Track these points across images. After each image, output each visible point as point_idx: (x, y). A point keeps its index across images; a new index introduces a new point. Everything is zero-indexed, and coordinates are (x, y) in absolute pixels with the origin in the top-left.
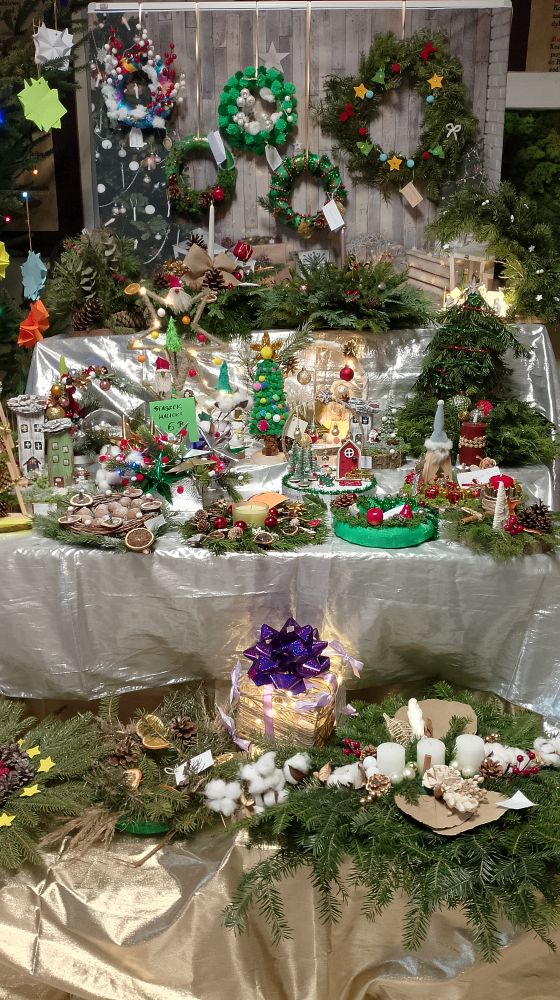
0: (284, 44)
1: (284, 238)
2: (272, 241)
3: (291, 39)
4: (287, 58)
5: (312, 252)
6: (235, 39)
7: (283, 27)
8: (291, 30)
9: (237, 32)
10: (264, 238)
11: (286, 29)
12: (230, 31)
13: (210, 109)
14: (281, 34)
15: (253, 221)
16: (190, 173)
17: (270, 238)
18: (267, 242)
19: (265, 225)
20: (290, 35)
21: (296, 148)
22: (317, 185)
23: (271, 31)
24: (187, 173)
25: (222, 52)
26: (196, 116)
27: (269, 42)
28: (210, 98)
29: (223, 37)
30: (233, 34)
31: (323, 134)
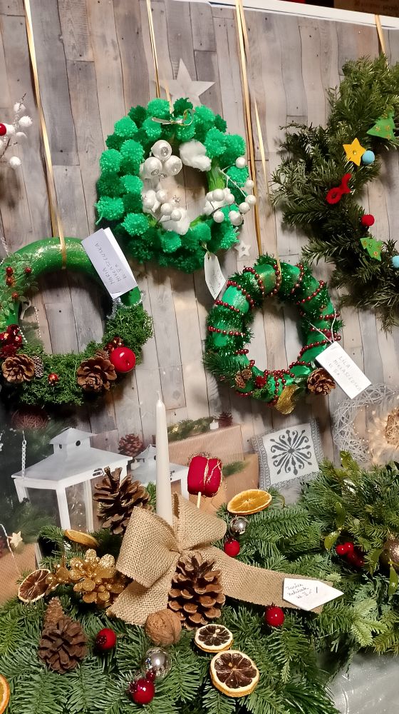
0: (204, 65)
1: (236, 416)
2: (214, 425)
3: (214, 58)
4: (210, 91)
5: (283, 432)
6: (111, 49)
7: (198, 34)
8: (212, 40)
9: (112, 33)
10: (199, 422)
11: (205, 39)
12: (97, 30)
13: (71, 186)
14: (196, 46)
15: (177, 394)
16: (38, 317)
17: (210, 420)
18: (205, 429)
19: (200, 399)
20: (211, 51)
21: (241, 254)
22: (281, 315)
23: (177, 38)
24: (32, 319)
25: (85, 70)
26: (41, 199)
27: (175, 58)
28: (67, 163)
29: (84, 40)
30: (103, 37)
31: (284, 227)
